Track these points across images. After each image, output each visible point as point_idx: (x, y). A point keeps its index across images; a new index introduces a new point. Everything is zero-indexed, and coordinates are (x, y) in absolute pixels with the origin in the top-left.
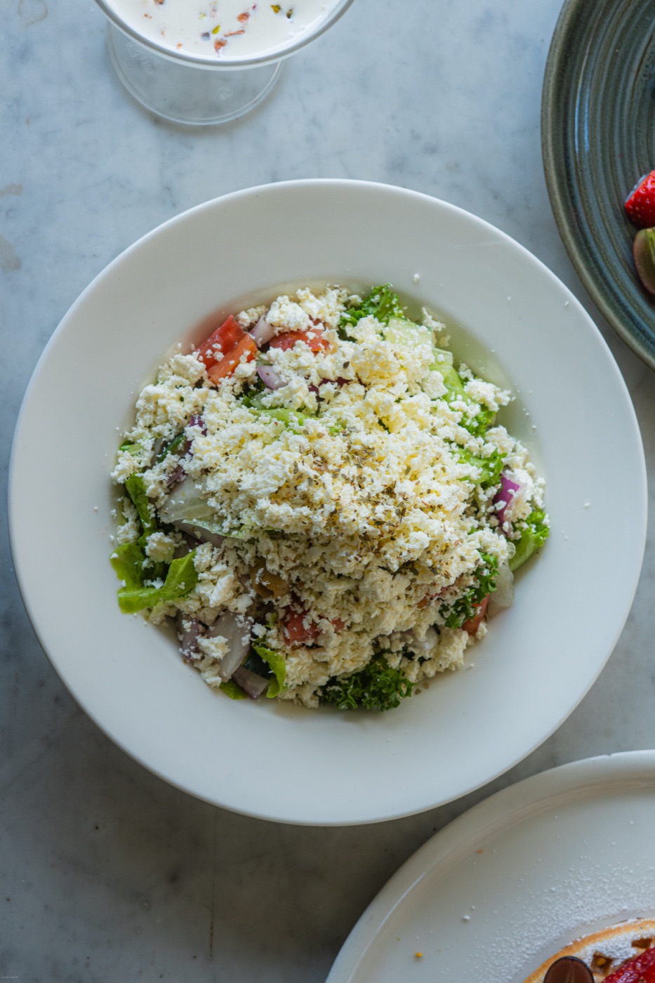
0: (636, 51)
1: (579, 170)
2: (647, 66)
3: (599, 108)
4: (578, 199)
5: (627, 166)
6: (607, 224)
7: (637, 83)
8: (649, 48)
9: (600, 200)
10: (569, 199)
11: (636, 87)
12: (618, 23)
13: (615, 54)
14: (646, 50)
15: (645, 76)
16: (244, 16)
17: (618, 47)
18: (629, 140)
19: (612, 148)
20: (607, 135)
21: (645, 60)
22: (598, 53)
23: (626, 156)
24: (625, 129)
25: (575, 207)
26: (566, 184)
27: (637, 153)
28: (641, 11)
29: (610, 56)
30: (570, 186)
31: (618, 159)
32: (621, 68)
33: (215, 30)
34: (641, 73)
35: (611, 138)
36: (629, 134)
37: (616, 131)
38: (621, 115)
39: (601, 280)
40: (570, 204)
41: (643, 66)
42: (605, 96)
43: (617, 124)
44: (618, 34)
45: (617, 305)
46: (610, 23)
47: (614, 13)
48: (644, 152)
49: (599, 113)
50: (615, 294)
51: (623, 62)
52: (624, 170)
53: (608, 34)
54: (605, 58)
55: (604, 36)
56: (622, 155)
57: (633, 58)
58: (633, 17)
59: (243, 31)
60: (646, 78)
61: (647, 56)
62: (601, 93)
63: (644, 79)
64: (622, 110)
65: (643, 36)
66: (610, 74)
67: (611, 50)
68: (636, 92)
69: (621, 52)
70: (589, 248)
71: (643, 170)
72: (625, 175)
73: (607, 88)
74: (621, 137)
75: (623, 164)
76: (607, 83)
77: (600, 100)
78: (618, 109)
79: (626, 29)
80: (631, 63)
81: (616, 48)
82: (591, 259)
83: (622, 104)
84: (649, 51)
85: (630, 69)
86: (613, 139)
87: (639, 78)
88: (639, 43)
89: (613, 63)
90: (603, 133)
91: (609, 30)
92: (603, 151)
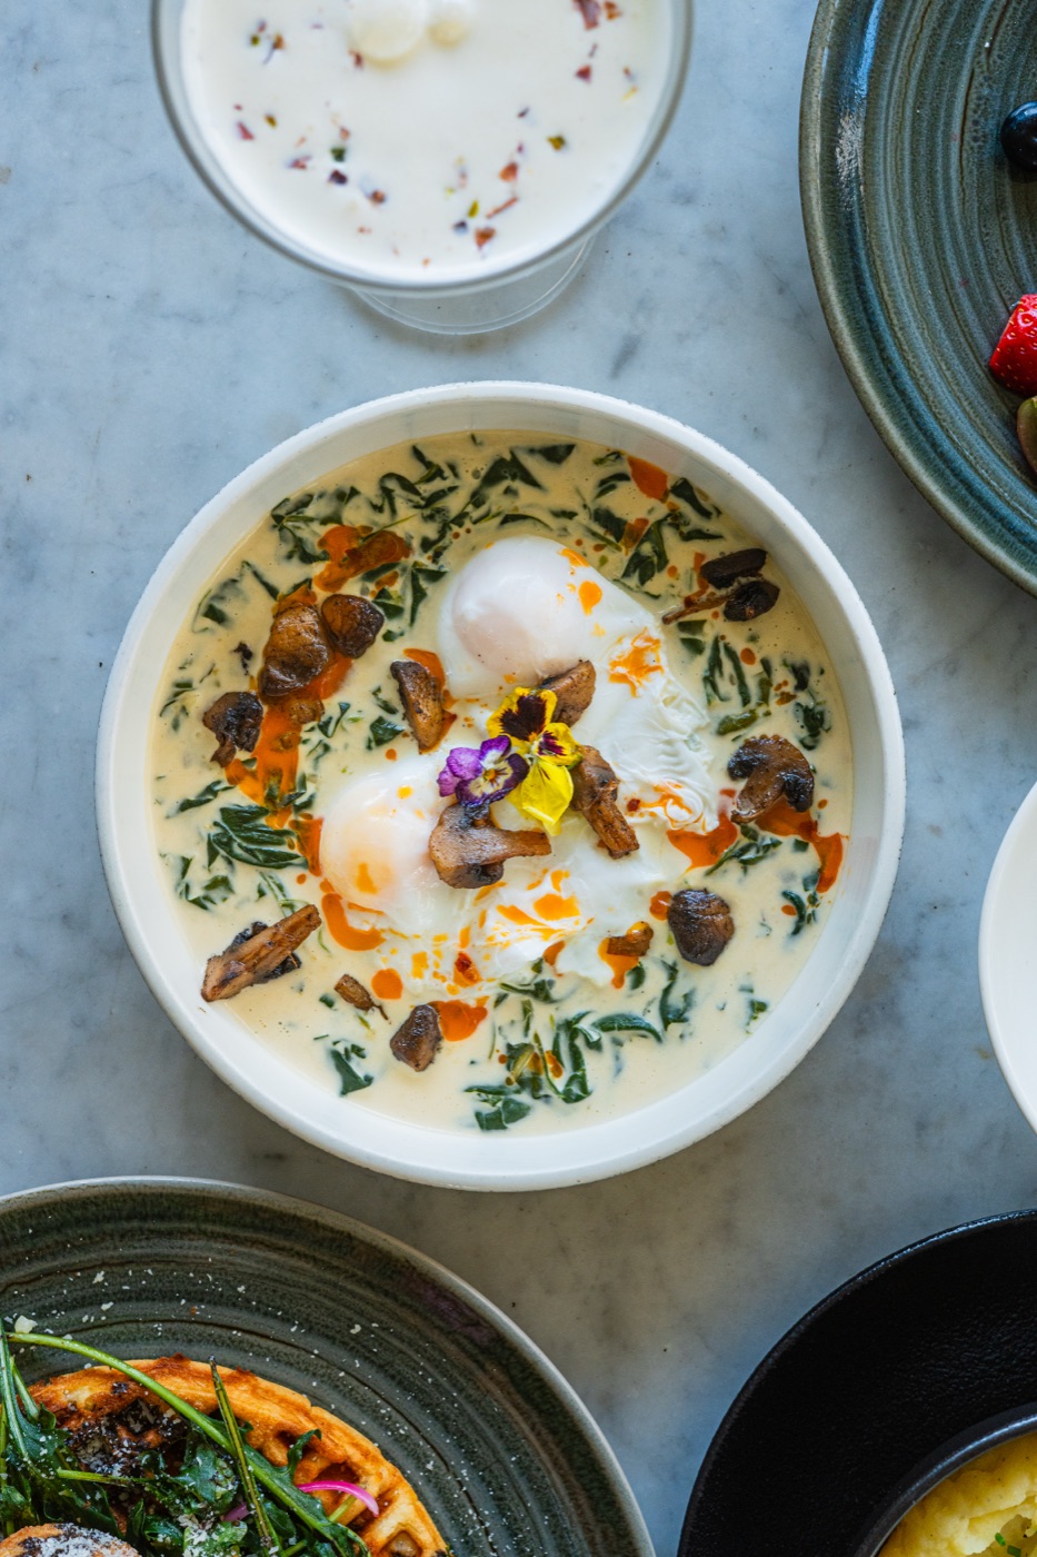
0: (951, 103)
1: (897, 329)
2: (976, 123)
3: (909, 213)
4: (906, 378)
5: (979, 298)
6: (965, 403)
7: (965, 155)
8: (973, 90)
9: (944, 368)
10: (889, 382)
11: (964, 163)
12: (909, 65)
13: (916, 118)
14: (967, 95)
15: (975, 139)
16: (511, 171)
17: (918, 105)
18: (973, 254)
19: (946, 275)
20: (933, 257)
21: (970, 113)
22: (886, 126)
23: (973, 282)
24: (961, 237)
25: (902, 393)
26: (878, 360)
27: (990, 271)
28: (945, 33)
29: (908, 123)
30: (886, 360)
31: (961, 290)
32: (932, 138)
33: (473, 211)
34: (967, 137)
35: (942, 259)
36: (971, 245)
37: (948, 246)
38: (950, 215)
39: (972, 501)
40: (892, 390)
41: (969, 124)
42: (915, 192)
43: (946, 233)
44: (913, 82)
45: (1009, 537)
46: (895, 69)
47: (899, 50)
48: (1002, 266)
49: (911, 224)
50: (1001, 519)
51: (933, 127)
52: (975, 305)
53: (895, 88)
54: (900, 129)
55: (890, 95)
56: (966, 282)
57: (949, 116)
58: (932, 47)
59: (512, 202)
60: (980, 143)
61: (972, 106)
62: (907, 189)
63: (975, 145)
64: (949, 207)
65: (958, 73)
66: (914, 152)
67: (908, 113)
68: (966, 172)
69: (925, 112)
70: (942, 455)
71: (1006, 297)
72: (979, 314)
73: (914, 179)
74: (958, 253)
75: (971, 297)
76: (913, 170)
77: (908, 202)
78: (942, 206)
79: (925, 71)
80: (948, 124)
81: (914, 108)
82: (948, 472)
83: (948, 197)
84: (973, 96)
85: (947, 136)
86: (944, 259)
87: (966, 147)
88: (954, 87)
89: (915, 132)
90: (925, 252)
91: (897, 81)
92: (932, 285)
